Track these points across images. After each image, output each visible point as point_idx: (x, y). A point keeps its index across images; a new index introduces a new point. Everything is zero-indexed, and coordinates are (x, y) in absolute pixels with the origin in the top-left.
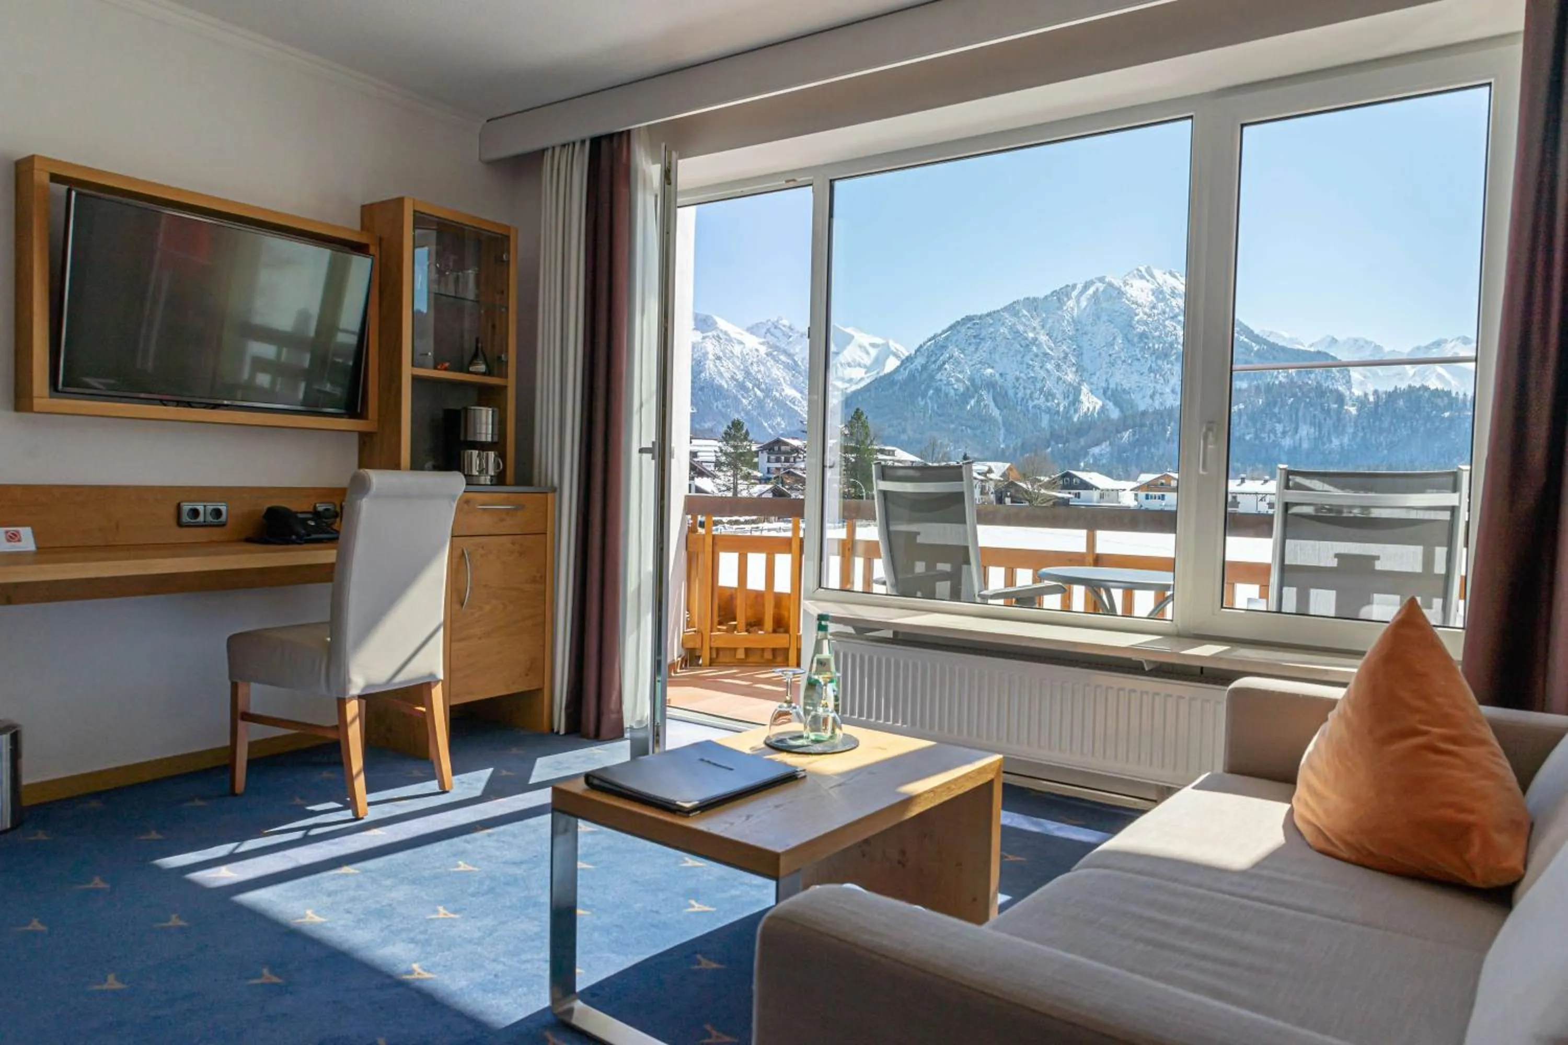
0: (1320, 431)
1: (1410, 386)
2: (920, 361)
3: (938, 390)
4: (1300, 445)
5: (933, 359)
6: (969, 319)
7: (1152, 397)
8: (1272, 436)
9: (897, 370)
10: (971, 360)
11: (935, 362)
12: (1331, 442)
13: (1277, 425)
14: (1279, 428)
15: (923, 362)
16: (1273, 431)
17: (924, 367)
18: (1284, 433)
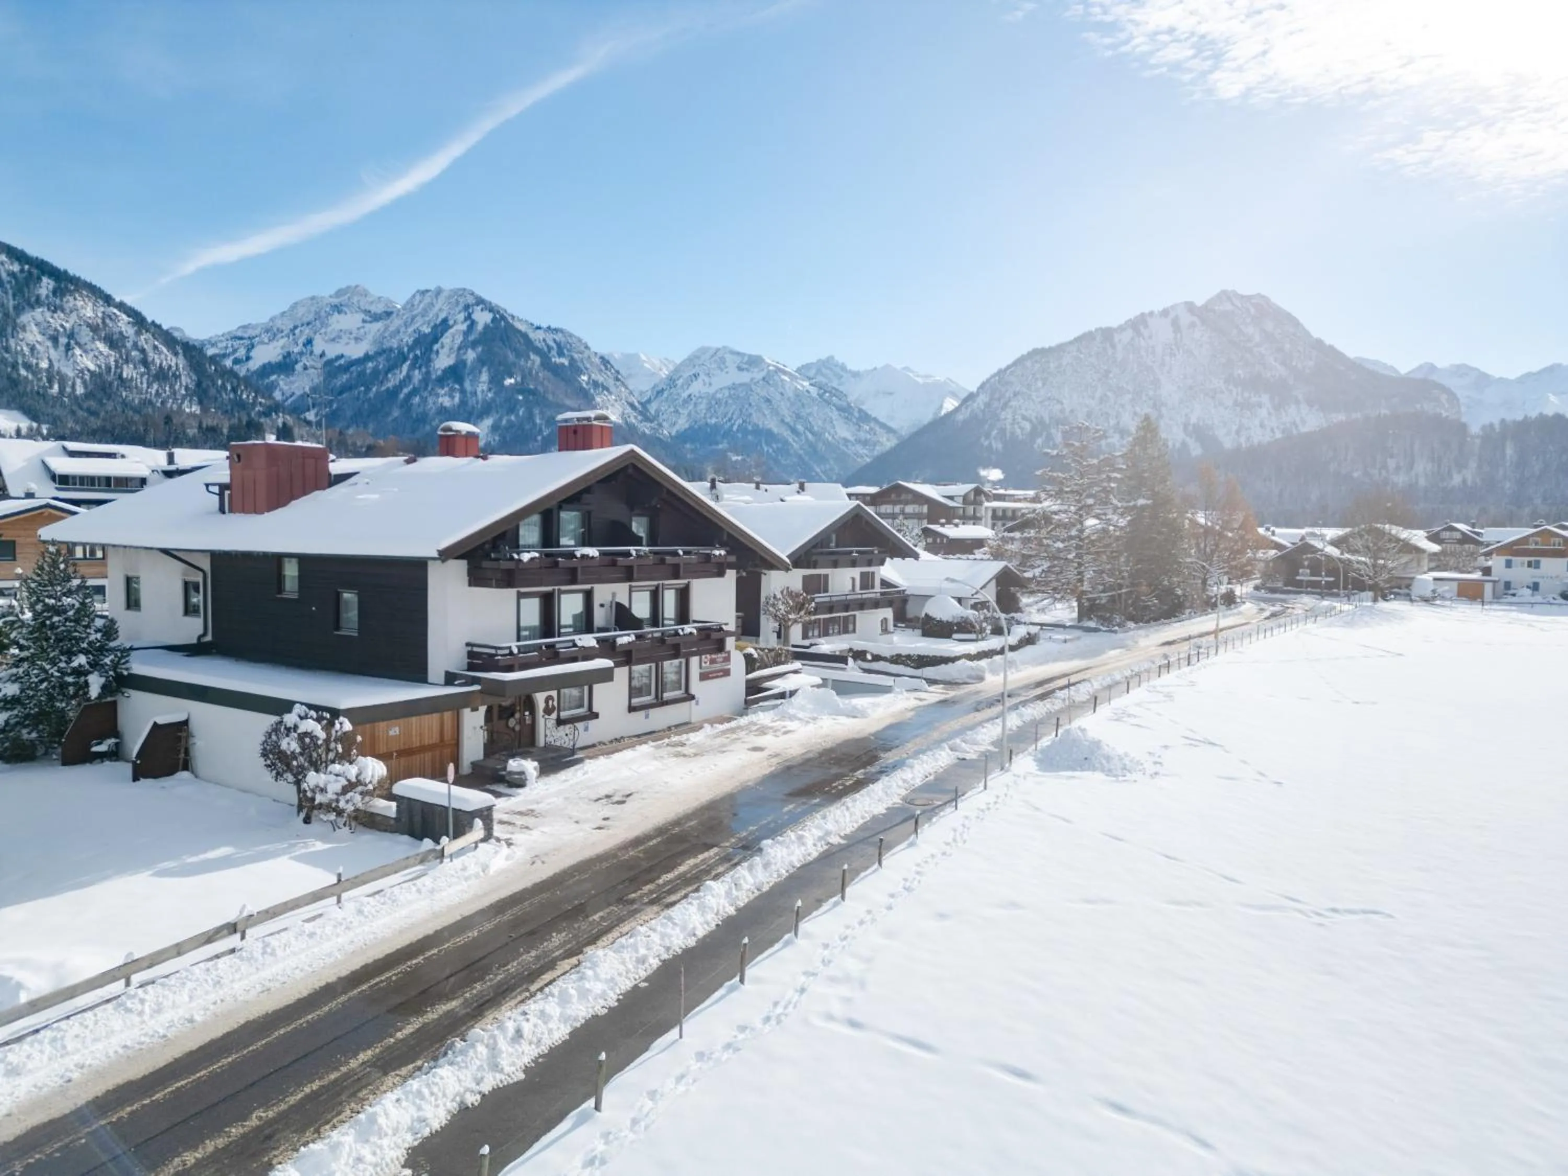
0: (1439, 466)
1: (1541, 414)
2: (982, 399)
3: (1003, 431)
4: (1417, 483)
5: (997, 396)
6: (1036, 354)
7: (1238, 432)
8: (1384, 473)
9: (957, 410)
10: (1037, 397)
11: (999, 400)
12: (1451, 477)
13: (1389, 460)
14: (1392, 463)
15: (987, 400)
16: (1384, 466)
17: (988, 405)
18: (1398, 468)
